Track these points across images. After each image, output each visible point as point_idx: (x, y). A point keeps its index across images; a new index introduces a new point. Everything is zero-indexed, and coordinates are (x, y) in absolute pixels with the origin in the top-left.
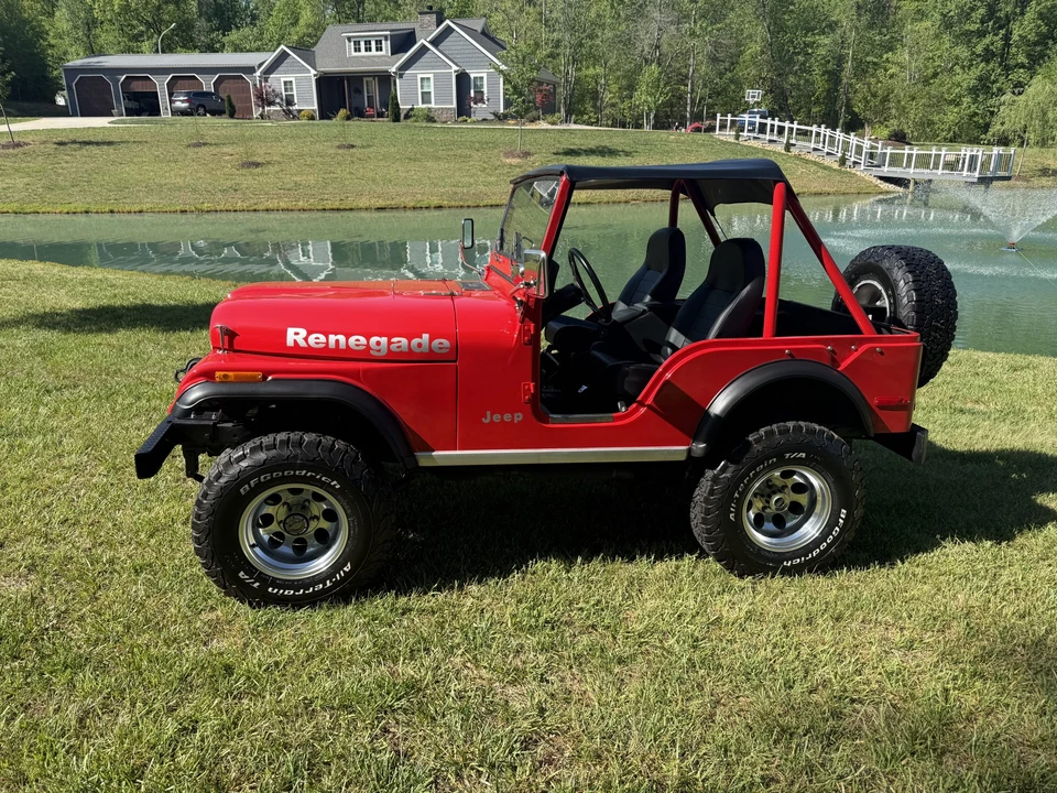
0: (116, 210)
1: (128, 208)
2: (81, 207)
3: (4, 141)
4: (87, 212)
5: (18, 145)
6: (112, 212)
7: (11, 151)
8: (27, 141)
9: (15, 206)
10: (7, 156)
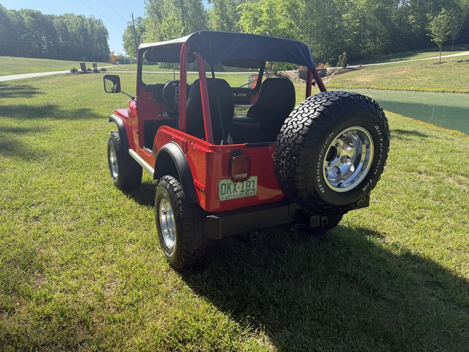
0: (456, 91)
1: (462, 91)
2: (442, 89)
3: (436, 62)
4: (443, 92)
5: (442, 63)
6: (454, 92)
7: (437, 65)
8: (448, 61)
9: (417, 88)
10: (433, 67)
